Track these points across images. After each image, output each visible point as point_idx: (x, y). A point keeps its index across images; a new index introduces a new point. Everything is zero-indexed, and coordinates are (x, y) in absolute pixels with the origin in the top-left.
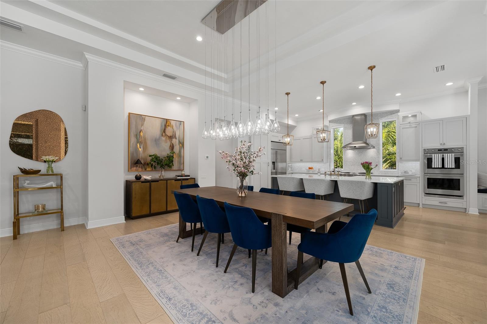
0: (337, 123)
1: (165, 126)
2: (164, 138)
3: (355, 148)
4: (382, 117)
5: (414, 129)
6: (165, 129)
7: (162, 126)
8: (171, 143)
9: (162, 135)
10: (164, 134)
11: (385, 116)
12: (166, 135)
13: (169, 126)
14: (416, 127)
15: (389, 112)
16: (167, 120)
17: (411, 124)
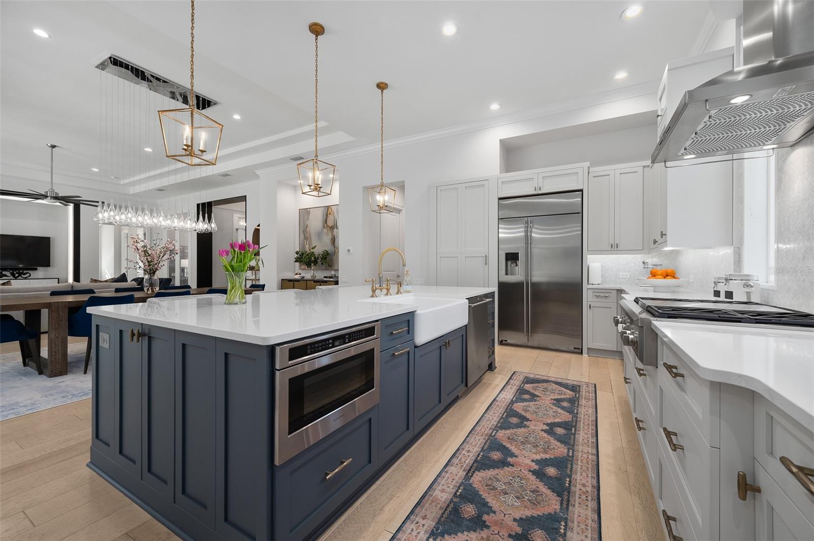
1: (327, 215)
2: (325, 230)
6: (326, 219)
7: (323, 215)
8: (333, 234)
9: (324, 227)
10: (325, 226)
12: (328, 226)
13: (330, 214)
16: (328, 207)
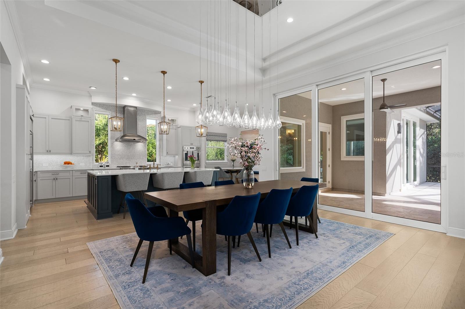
0: (102, 108)
3: (134, 140)
4: (148, 115)
5: (175, 130)
11: (151, 114)
14: (176, 129)
15: (153, 111)
17: (173, 126)
